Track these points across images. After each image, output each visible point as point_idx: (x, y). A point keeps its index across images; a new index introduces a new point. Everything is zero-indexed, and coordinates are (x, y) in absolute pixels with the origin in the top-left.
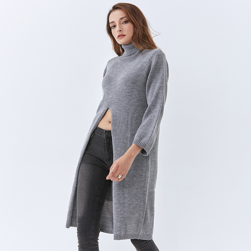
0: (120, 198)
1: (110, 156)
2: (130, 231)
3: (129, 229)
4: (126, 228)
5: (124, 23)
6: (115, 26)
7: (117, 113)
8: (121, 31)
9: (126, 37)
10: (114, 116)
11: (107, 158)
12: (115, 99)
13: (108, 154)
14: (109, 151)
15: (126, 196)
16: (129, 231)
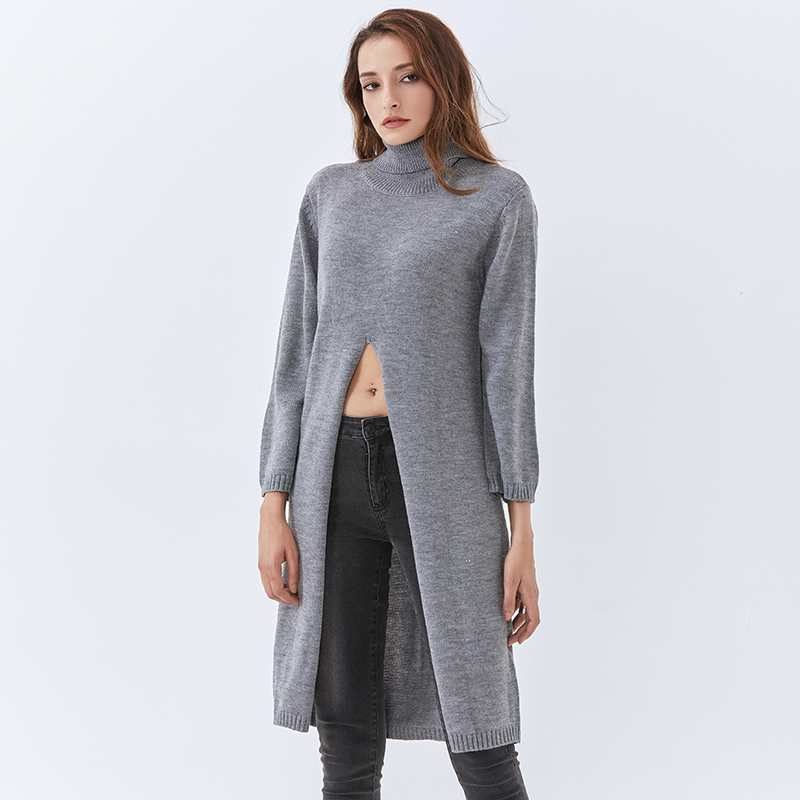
1: (384, 494)
2: (497, 720)
3: (491, 711)
5: (407, 79)
7: (398, 362)
8: (395, 106)
9: (409, 124)
10: (390, 370)
11: (377, 501)
12: (387, 317)
13: (379, 488)
14: (381, 478)
15: (464, 607)
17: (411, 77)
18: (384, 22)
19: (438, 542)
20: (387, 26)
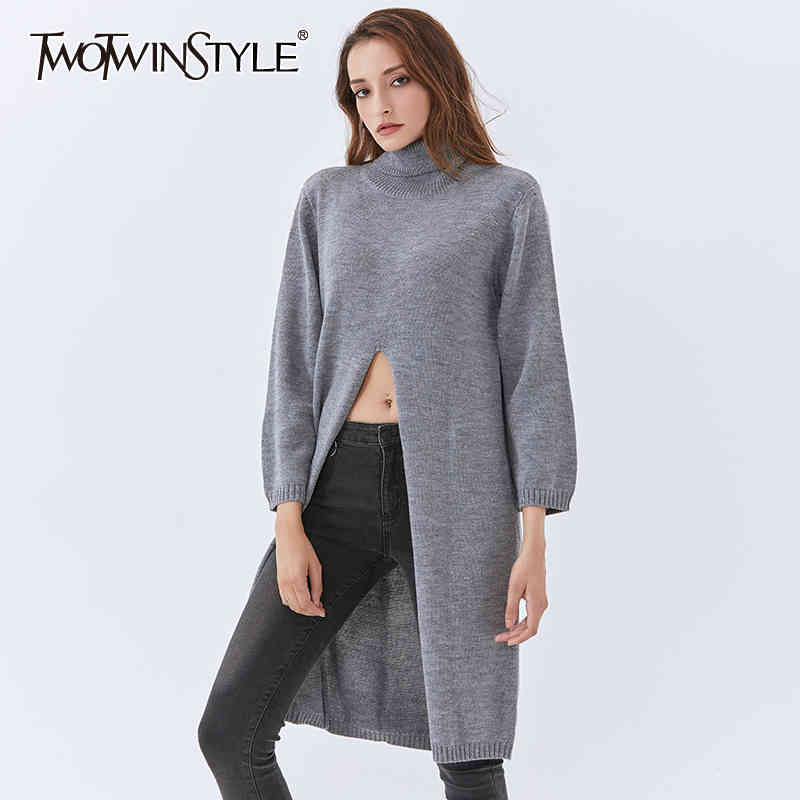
0: (438, 632)
1: (396, 503)
4: (461, 725)
5: (396, 83)
6: (367, 92)
7: (410, 368)
8: (387, 112)
9: (403, 128)
10: (402, 377)
13: (391, 498)
16: (474, 732)
17: (400, 80)
18: (368, 26)
19: (438, 556)
20: (373, 29)
